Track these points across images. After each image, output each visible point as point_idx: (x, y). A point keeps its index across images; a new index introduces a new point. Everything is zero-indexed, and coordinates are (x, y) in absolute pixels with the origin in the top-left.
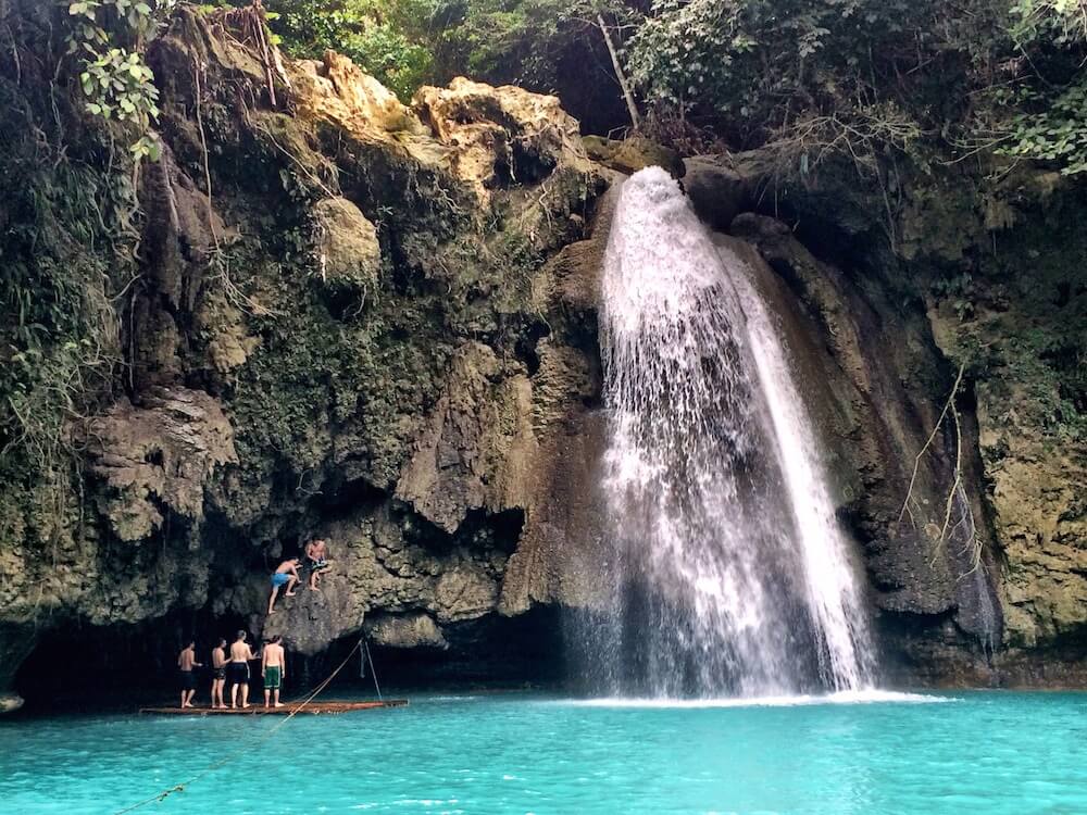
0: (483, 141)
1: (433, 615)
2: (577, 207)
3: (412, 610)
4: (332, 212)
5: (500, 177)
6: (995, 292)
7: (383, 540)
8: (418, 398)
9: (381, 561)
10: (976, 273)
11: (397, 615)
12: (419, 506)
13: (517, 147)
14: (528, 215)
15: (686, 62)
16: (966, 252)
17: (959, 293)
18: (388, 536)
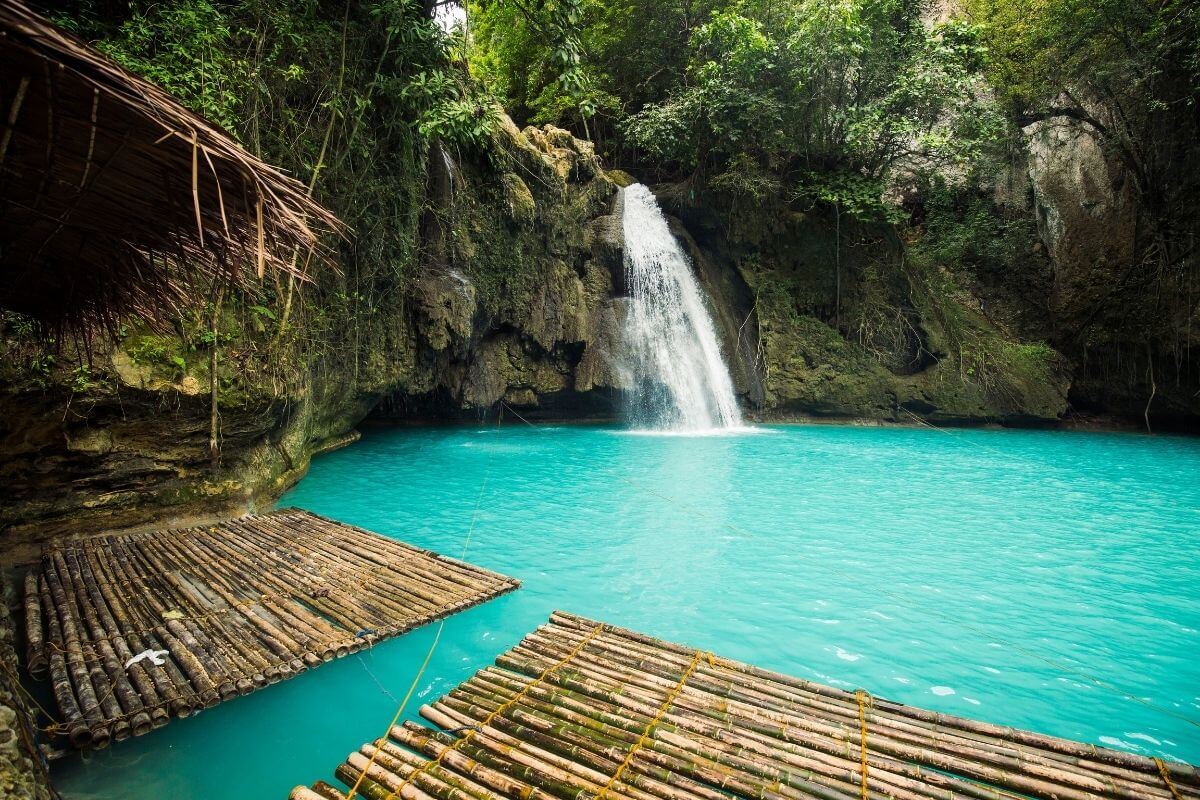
0: (567, 158)
1: (535, 390)
2: (605, 199)
3: (525, 387)
4: (513, 181)
5: (571, 178)
6: (771, 261)
7: (514, 353)
8: (533, 284)
9: (512, 363)
10: (763, 253)
11: (519, 389)
12: (536, 337)
13: (580, 164)
14: (583, 199)
15: (668, 135)
16: (761, 243)
17: (753, 261)
18: (517, 350)
